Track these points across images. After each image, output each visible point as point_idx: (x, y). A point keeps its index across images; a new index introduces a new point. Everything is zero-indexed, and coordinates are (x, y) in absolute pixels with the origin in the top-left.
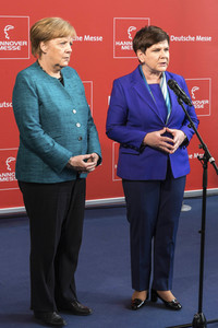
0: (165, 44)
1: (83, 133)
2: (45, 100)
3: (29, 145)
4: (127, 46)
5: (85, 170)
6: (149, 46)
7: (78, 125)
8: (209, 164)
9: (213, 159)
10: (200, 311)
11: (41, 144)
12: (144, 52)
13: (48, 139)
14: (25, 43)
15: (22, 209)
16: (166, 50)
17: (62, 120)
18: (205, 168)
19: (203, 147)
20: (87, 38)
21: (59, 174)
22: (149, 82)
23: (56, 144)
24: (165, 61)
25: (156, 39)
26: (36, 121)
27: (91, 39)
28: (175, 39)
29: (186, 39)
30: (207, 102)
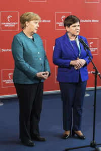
0: (78, 24)
1: (42, 62)
2: (26, 48)
3: (19, 68)
4: (61, 24)
5: (43, 79)
6: (71, 24)
7: (40, 59)
8: (97, 76)
9: (99, 73)
10: (94, 140)
11: (24, 67)
12: (69, 27)
13: (27, 65)
14: (16, 23)
15: (16, 95)
16: (78, 26)
17: (33, 57)
19: (95, 68)
20: (44, 21)
21: (32, 80)
22: (71, 40)
23: (31, 67)
24: (78, 31)
25: (74, 21)
26: (22, 57)
27: (46, 21)
28: (83, 21)
29: (87, 21)
30: (97, 48)
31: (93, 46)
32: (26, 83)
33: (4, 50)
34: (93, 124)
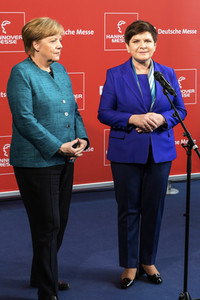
2: (37, 91)
7: (66, 114)
8: (193, 151)
9: (196, 146)
10: (185, 290)
12: (128, 43)
14: (21, 37)
18: (189, 155)
19: (188, 136)
20: (79, 32)
26: (30, 110)
27: (83, 33)
28: (163, 32)
29: (172, 32)
30: (193, 91)
31: (186, 86)
32: (37, 165)
34: (183, 254)
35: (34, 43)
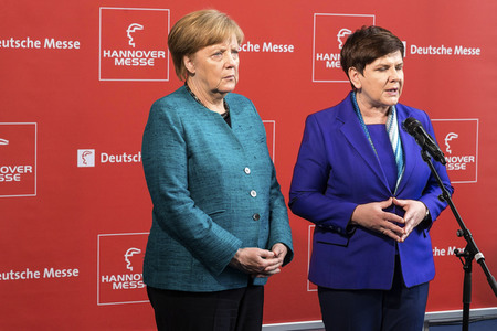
1: (262, 208)
5: (264, 272)
6: (370, 60)
7: (254, 194)
8: (474, 264)
9: (481, 255)
11: (189, 224)
12: (361, 71)
13: (201, 217)
14: (162, 54)
16: (398, 68)
17: (226, 184)
18: (468, 271)
19: (465, 235)
20: (267, 47)
21: (218, 277)
22: (367, 121)
23: (215, 226)
24: (396, 86)
25: (382, 48)
26: (181, 184)
27: (274, 48)
28: (419, 50)
29: (436, 51)
30: (472, 159)
31: (459, 149)
33: (111, 159)
35: (186, 60)
